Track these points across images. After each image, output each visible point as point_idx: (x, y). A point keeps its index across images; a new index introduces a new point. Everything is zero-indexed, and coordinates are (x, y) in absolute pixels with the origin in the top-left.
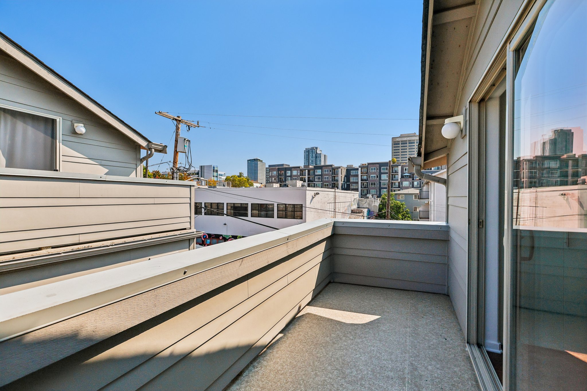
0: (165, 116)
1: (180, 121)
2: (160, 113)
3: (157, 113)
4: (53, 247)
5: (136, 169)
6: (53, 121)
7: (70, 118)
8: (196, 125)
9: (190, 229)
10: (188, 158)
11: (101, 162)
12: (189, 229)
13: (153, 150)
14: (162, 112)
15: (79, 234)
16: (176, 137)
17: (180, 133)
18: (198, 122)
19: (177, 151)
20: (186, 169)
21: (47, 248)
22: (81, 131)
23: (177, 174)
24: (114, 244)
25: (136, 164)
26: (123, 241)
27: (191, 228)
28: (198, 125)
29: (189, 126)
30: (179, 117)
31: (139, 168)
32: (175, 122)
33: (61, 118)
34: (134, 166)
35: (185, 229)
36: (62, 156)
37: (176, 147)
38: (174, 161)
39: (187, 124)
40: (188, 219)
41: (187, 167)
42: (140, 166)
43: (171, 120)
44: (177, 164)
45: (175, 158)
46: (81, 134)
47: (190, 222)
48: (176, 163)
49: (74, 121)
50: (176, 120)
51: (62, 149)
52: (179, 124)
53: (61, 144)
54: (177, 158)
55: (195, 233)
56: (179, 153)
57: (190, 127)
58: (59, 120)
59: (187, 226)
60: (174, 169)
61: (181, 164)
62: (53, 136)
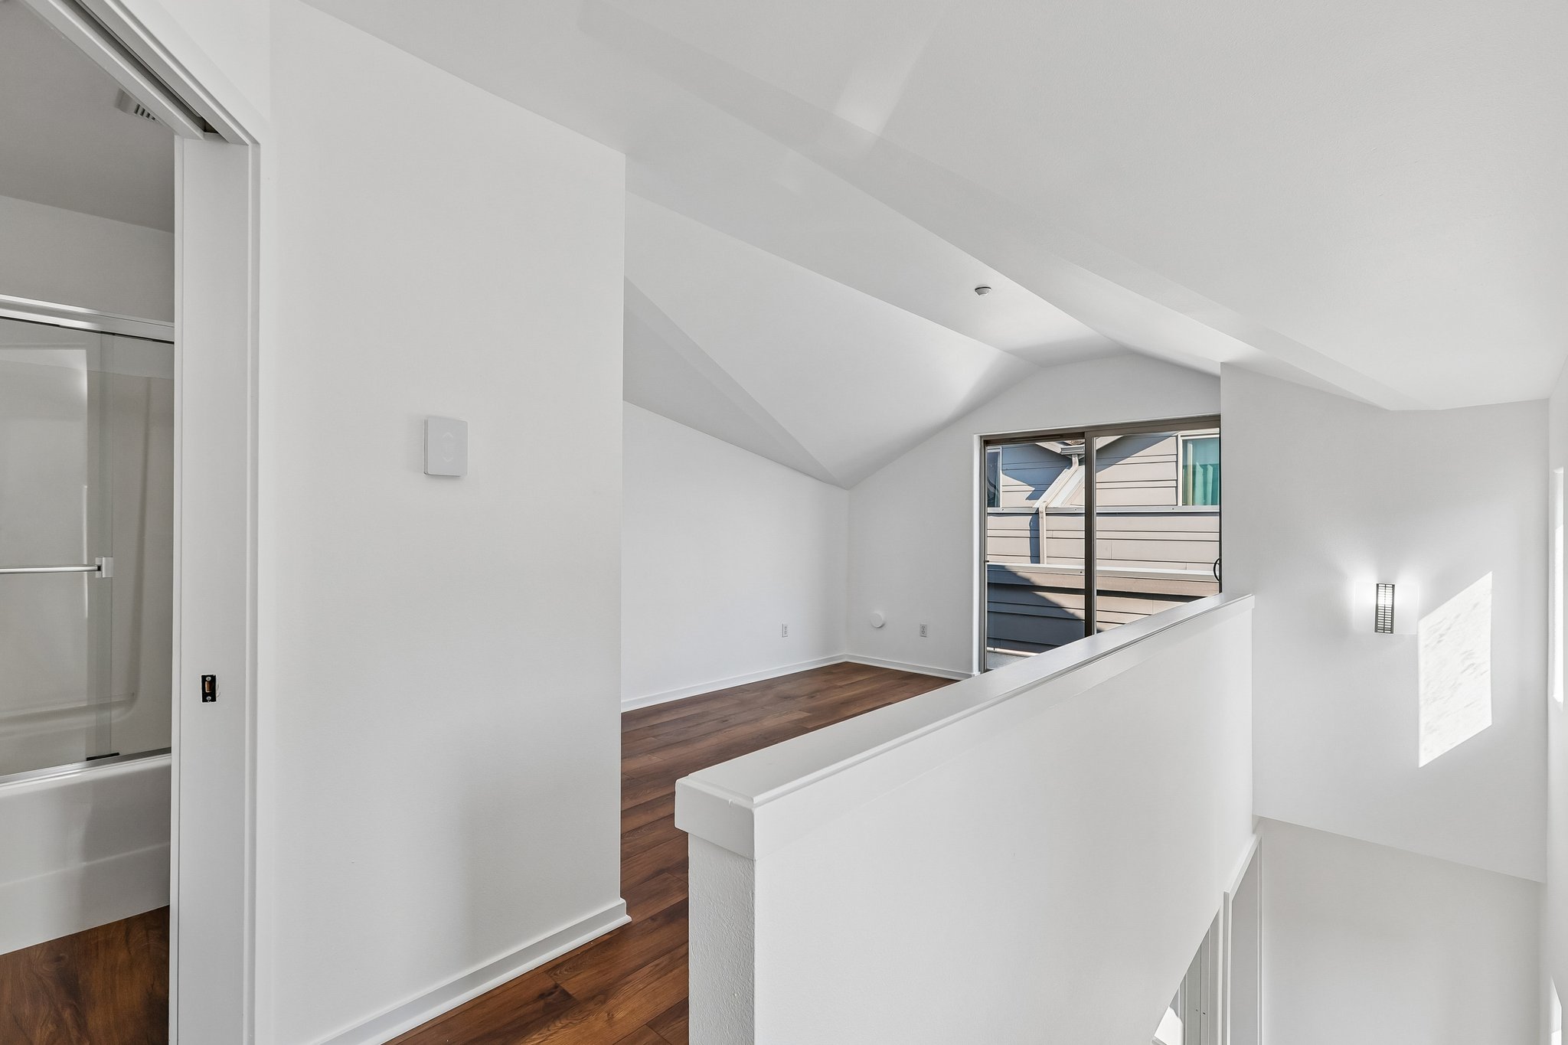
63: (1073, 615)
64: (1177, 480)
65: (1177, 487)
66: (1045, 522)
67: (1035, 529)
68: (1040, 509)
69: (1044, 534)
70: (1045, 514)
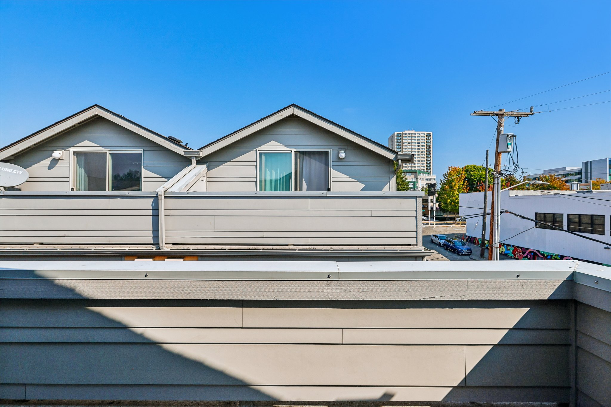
0: (482, 114)
1: (503, 114)
2: (476, 113)
3: (473, 114)
4: (294, 245)
5: (390, 181)
6: (327, 153)
7: (336, 148)
8: (529, 112)
9: (417, 246)
10: (513, 159)
11: (359, 179)
12: (415, 245)
13: (400, 161)
14: (477, 112)
15: (309, 238)
16: (497, 135)
17: (502, 130)
18: (531, 108)
19: (498, 152)
20: (510, 172)
21: (291, 245)
22: (342, 156)
23: (498, 179)
24: (332, 249)
25: (390, 177)
26: (340, 248)
27: (417, 244)
28: (531, 112)
29: (518, 117)
30: (501, 110)
31: (392, 181)
32: (496, 118)
33: (331, 149)
34: (388, 179)
35: (410, 245)
36: (332, 177)
37: (497, 147)
38: (495, 165)
39: (514, 115)
40: (414, 235)
41: (511, 169)
42: (393, 178)
43: (491, 116)
44: (500, 167)
45: (496, 161)
46: (342, 159)
47: (417, 238)
48: (498, 166)
49: (339, 150)
50: (497, 115)
51: (332, 172)
52: (501, 118)
53: (331, 169)
54: (499, 160)
55: (423, 251)
56: (502, 153)
57: (520, 118)
58: (330, 151)
59: (413, 241)
60: (495, 174)
61: (505, 166)
62: (327, 164)
63: (141, 336)
64: (256, 177)
65: (256, 182)
66: (163, 203)
67: (155, 209)
68: (159, 193)
69: (162, 213)
70: (163, 197)
